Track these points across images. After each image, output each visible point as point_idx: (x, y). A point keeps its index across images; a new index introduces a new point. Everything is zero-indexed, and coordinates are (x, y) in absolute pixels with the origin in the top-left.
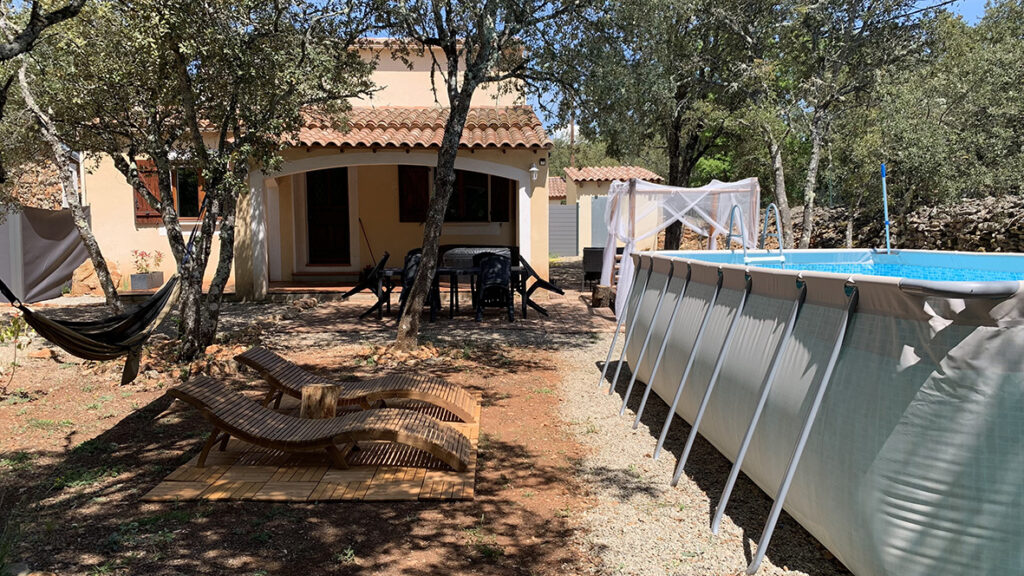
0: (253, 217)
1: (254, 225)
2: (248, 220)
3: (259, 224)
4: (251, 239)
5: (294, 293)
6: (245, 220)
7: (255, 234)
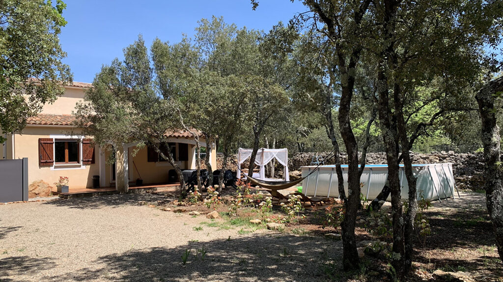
0: (124, 162)
1: (125, 164)
2: (123, 163)
3: (126, 164)
4: (124, 170)
5: (138, 189)
6: (121, 163)
7: (125, 168)
